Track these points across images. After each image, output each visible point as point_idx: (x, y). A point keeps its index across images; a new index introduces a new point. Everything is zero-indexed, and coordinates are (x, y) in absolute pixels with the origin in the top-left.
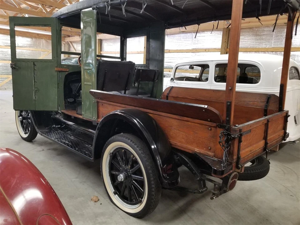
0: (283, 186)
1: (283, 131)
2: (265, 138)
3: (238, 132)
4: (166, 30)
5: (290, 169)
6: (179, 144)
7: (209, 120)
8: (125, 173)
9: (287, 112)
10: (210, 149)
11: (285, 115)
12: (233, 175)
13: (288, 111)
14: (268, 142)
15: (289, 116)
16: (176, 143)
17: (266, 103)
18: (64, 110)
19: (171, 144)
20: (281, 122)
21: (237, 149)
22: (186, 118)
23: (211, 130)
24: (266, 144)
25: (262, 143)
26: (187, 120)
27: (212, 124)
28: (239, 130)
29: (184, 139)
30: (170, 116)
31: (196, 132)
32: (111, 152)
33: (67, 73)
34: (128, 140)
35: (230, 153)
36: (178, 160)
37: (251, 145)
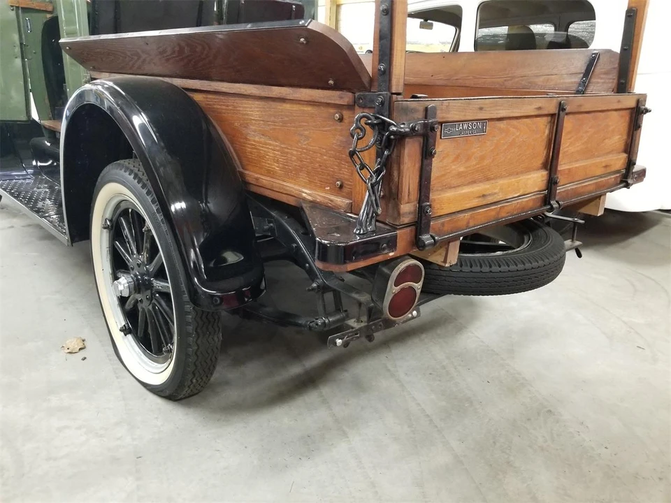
0: (624, 322)
1: (625, 155)
2: (550, 164)
3: (421, 115)
5: (653, 280)
6: (265, 180)
7: (331, 82)
8: (136, 276)
9: (641, 100)
10: (341, 187)
11: (632, 104)
12: (402, 266)
13: (645, 96)
14: (561, 179)
15: (647, 111)
16: (257, 179)
17: (582, 75)
18: (50, 119)
19: (247, 183)
20: (619, 123)
21: (417, 181)
22: (276, 91)
23: (341, 120)
24: (551, 183)
25: (536, 180)
26: (279, 96)
27: (341, 98)
28: (422, 109)
29: (278, 162)
31: (306, 133)
32: (108, 215)
33: (49, 16)
34: (130, 174)
35: (388, 190)
36: (271, 229)
37: (488, 179)
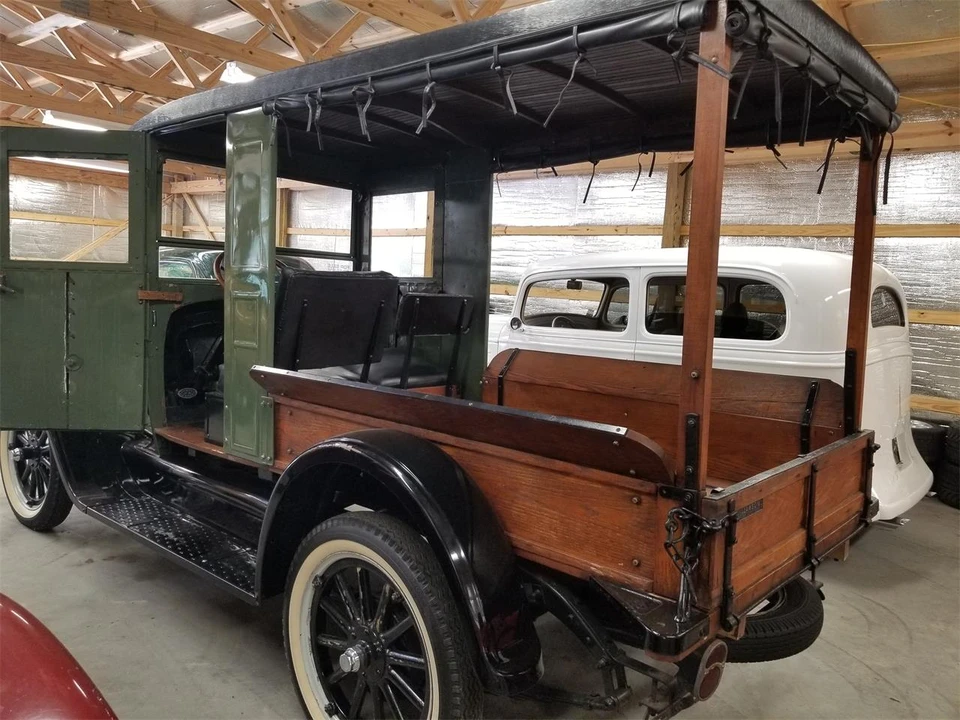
0: (867, 666)
1: (861, 495)
2: (807, 523)
3: (725, 510)
4: (495, 174)
5: (885, 608)
6: (540, 547)
7: (632, 471)
8: (363, 645)
9: (871, 436)
10: (639, 565)
11: (864, 444)
12: (712, 648)
13: (872, 434)
14: (817, 534)
15: (877, 447)
16: (528, 545)
17: (804, 406)
18: (164, 426)
19: (514, 547)
20: (854, 469)
21: (722, 567)
22: (560, 465)
23: (639, 503)
24: (810, 540)
25: (798, 539)
26: (563, 470)
27: (642, 486)
28: (725, 504)
29: (555, 530)
30: (510, 456)
31: (595, 508)
32: (320, 572)
33: (177, 306)
34: (376, 534)
35: (700, 581)
36: (539, 598)
37: (764, 549)
